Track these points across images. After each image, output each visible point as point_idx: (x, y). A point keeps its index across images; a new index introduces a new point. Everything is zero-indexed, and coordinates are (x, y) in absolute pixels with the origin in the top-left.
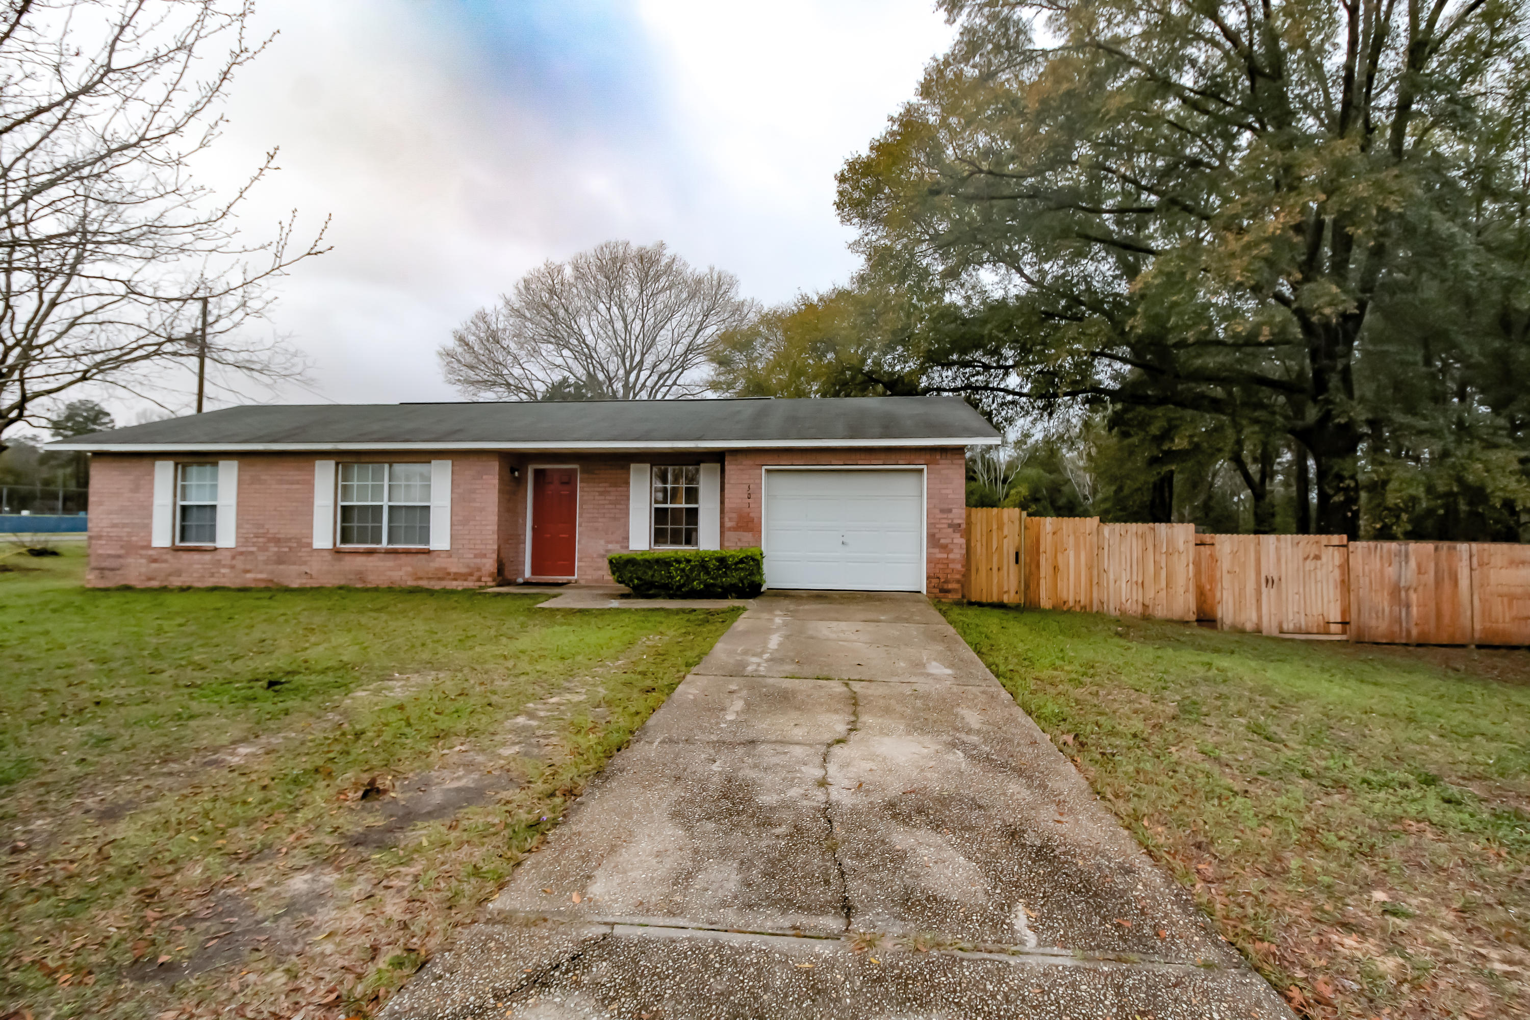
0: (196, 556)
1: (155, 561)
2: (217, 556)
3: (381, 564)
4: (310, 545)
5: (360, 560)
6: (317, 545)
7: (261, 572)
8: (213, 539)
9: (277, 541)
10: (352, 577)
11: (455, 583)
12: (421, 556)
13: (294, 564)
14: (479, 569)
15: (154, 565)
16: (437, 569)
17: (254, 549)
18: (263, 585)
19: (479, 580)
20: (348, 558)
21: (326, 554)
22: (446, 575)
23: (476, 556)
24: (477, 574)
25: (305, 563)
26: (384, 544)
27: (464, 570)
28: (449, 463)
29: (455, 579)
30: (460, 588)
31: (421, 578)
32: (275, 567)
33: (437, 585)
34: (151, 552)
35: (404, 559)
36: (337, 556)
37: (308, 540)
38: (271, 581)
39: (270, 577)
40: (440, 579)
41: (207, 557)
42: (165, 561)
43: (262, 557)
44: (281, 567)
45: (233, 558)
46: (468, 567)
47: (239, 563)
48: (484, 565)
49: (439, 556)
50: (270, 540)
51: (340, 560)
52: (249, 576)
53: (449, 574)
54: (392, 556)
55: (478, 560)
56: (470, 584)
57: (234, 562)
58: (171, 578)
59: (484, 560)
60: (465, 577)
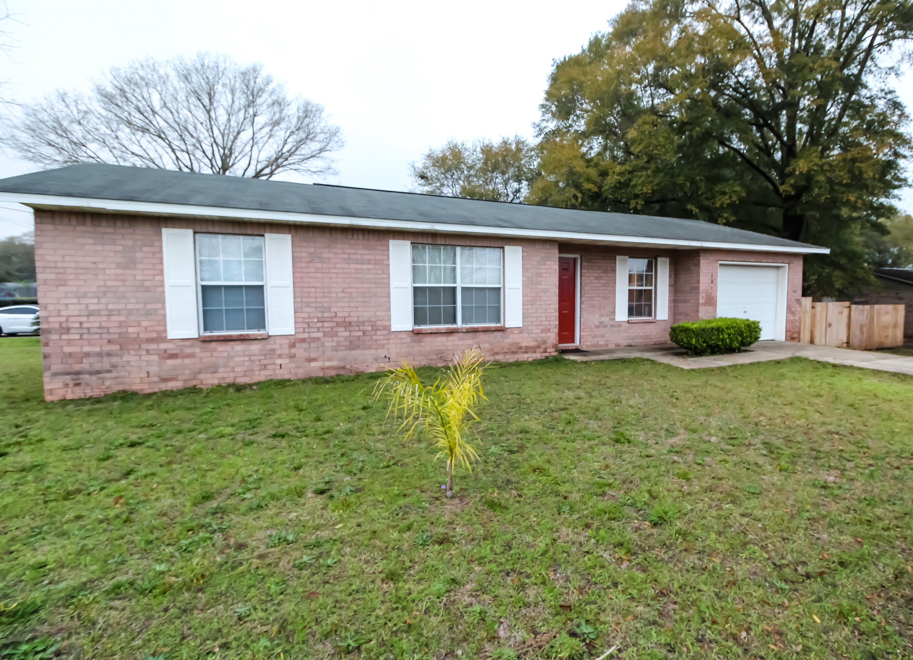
0: (239, 347)
1: (174, 356)
2: (269, 346)
3: (461, 342)
4: (387, 328)
5: (440, 340)
6: (395, 327)
7: (329, 360)
8: (262, 325)
9: (347, 325)
10: (434, 357)
11: (526, 356)
12: (496, 334)
13: (370, 348)
14: (545, 342)
15: (170, 362)
16: (511, 344)
17: (320, 335)
18: (333, 373)
19: (545, 351)
20: (428, 340)
21: (405, 336)
22: (519, 349)
23: (542, 331)
24: (543, 346)
25: (383, 346)
26: (459, 324)
27: (533, 344)
28: (520, 249)
29: (526, 352)
30: (530, 360)
31: (497, 354)
32: (347, 352)
33: (511, 359)
34: (163, 346)
35: (482, 337)
36: (416, 337)
37: (386, 323)
38: (344, 368)
39: (341, 364)
40: (514, 353)
41: (255, 347)
42: (192, 356)
43: (329, 343)
44: (353, 352)
45: (292, 345)
46: (536, 340)
47: (300, 351)
48: (549, 338)
49: (512, 333)
50: (338, 324)
51: (420, 341)
52: (313, 364)
53: (521, 348)
54: (471, 335)
55: (544, 335)
56: (538, 356)
57: (293, 351)
58: (201, 376)
59: (549, 334)
60: (533, 349)
